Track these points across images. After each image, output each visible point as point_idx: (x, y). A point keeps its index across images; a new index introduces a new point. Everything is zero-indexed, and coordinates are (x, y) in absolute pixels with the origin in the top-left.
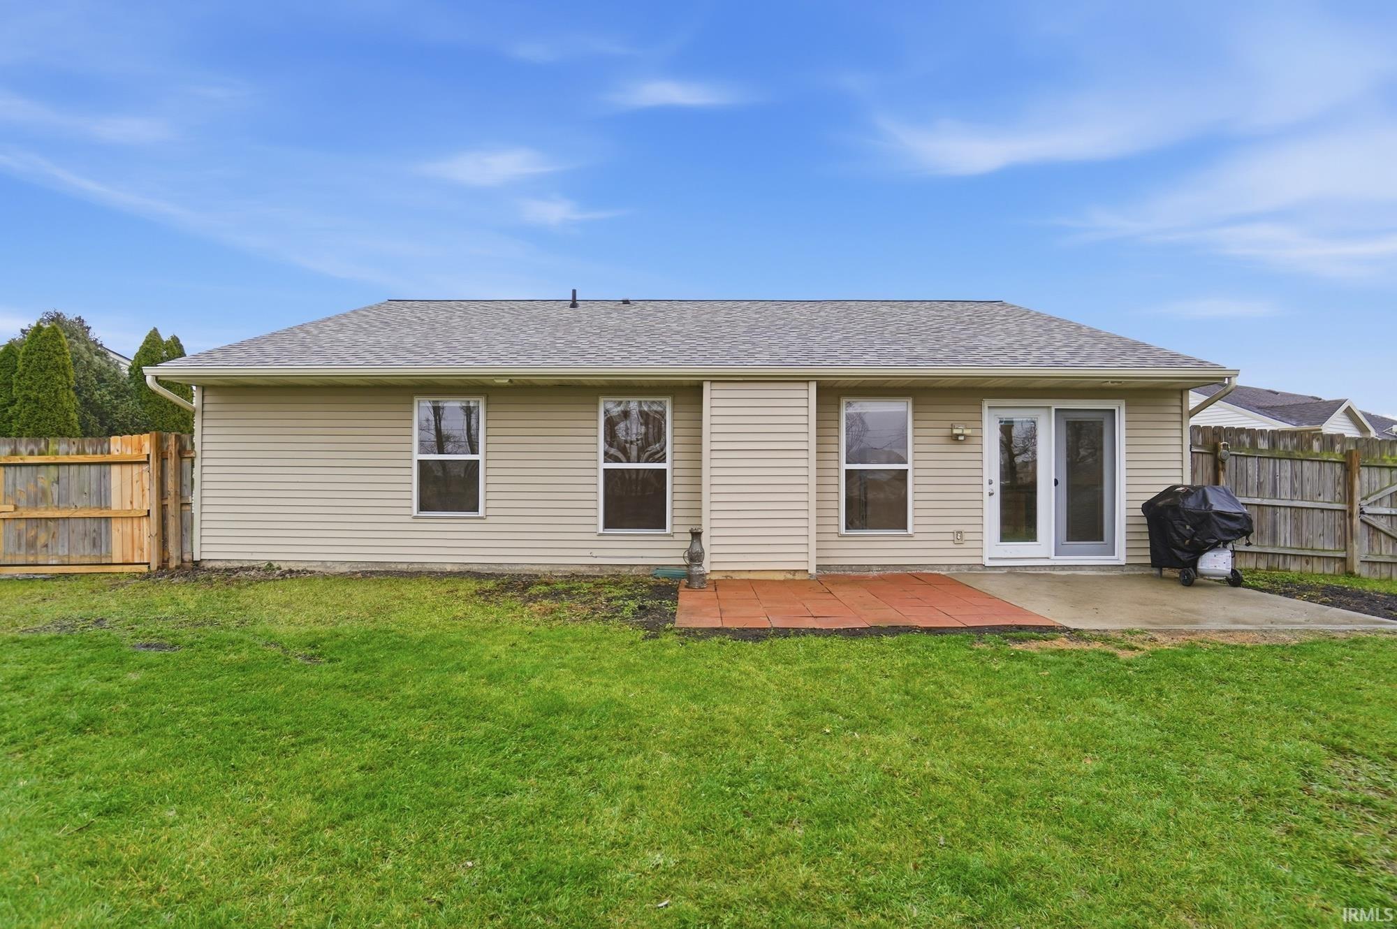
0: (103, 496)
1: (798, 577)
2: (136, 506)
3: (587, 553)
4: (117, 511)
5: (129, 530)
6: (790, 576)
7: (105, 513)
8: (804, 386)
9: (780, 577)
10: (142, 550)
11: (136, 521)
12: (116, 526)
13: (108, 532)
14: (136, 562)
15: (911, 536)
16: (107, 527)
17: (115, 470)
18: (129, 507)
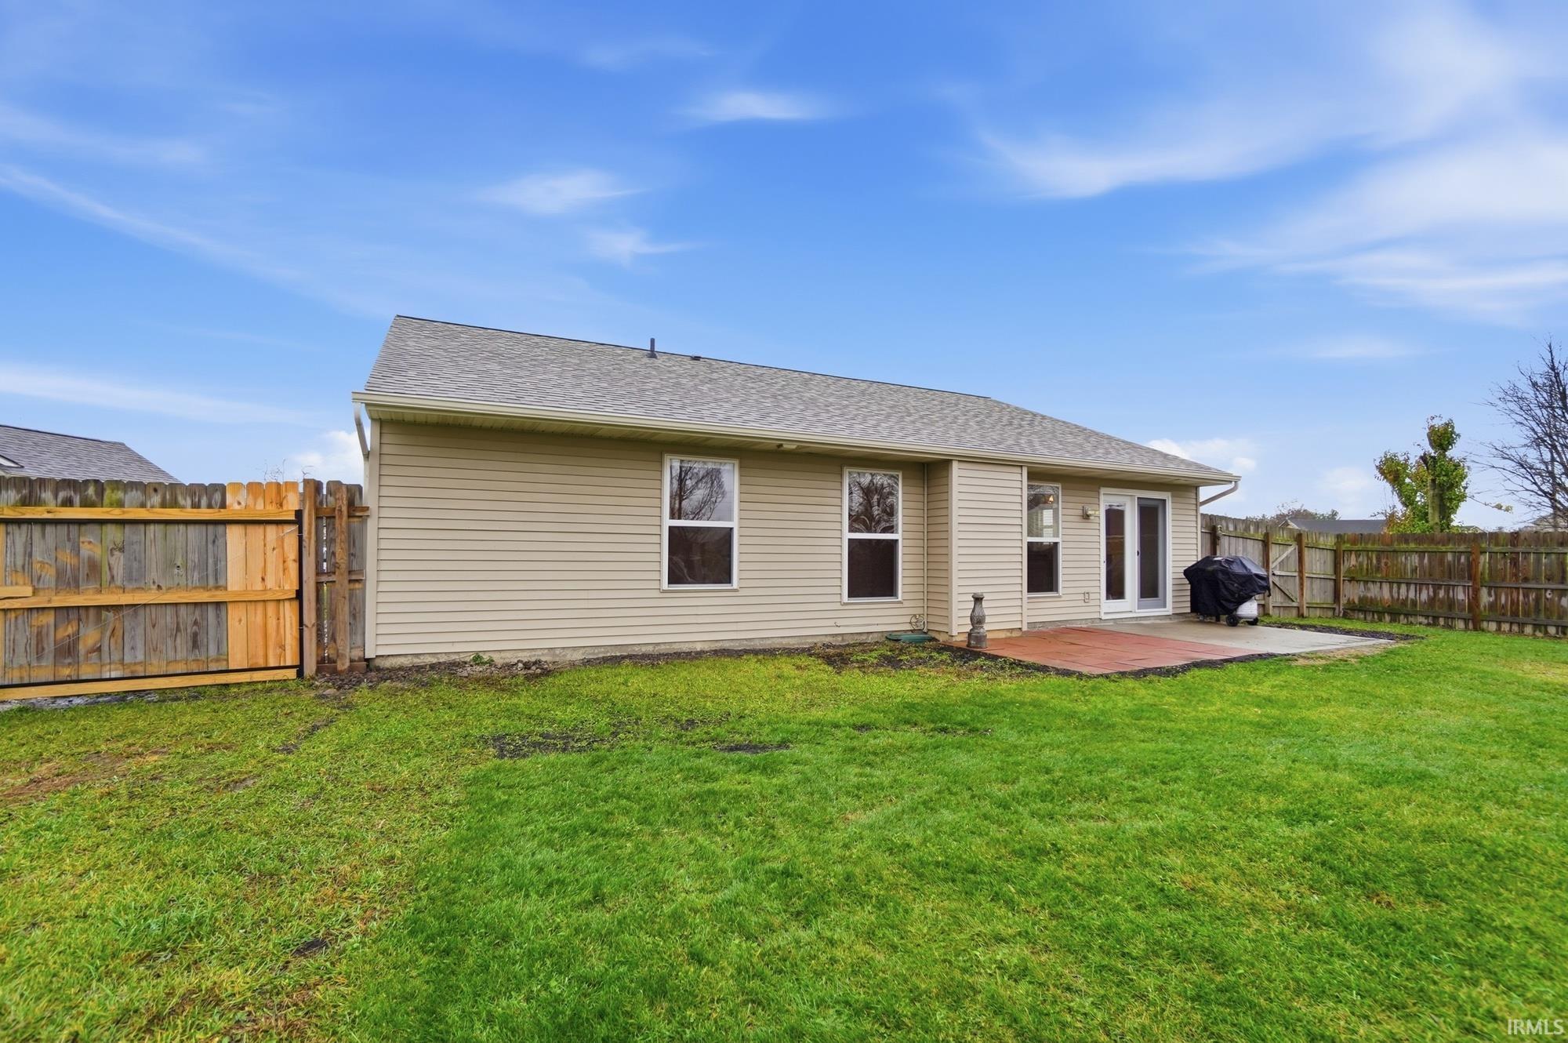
0: (213, 571)
1: (1015, 634)
2: (271, 583)
3: (831, 622)
4: (236, 593)
5: (259, 618)
6: (1009, 634)
7: (219, 596)
8: (1018, 470)
9: (1002, 635)
10: (283, 647)
11: (271, 607)
12: (234, 615)
13: (221, 623)
14: (272, 664)
15: (1060, 597)
16: (218, 616)
17: (234, 534)
18: (259, 586)
